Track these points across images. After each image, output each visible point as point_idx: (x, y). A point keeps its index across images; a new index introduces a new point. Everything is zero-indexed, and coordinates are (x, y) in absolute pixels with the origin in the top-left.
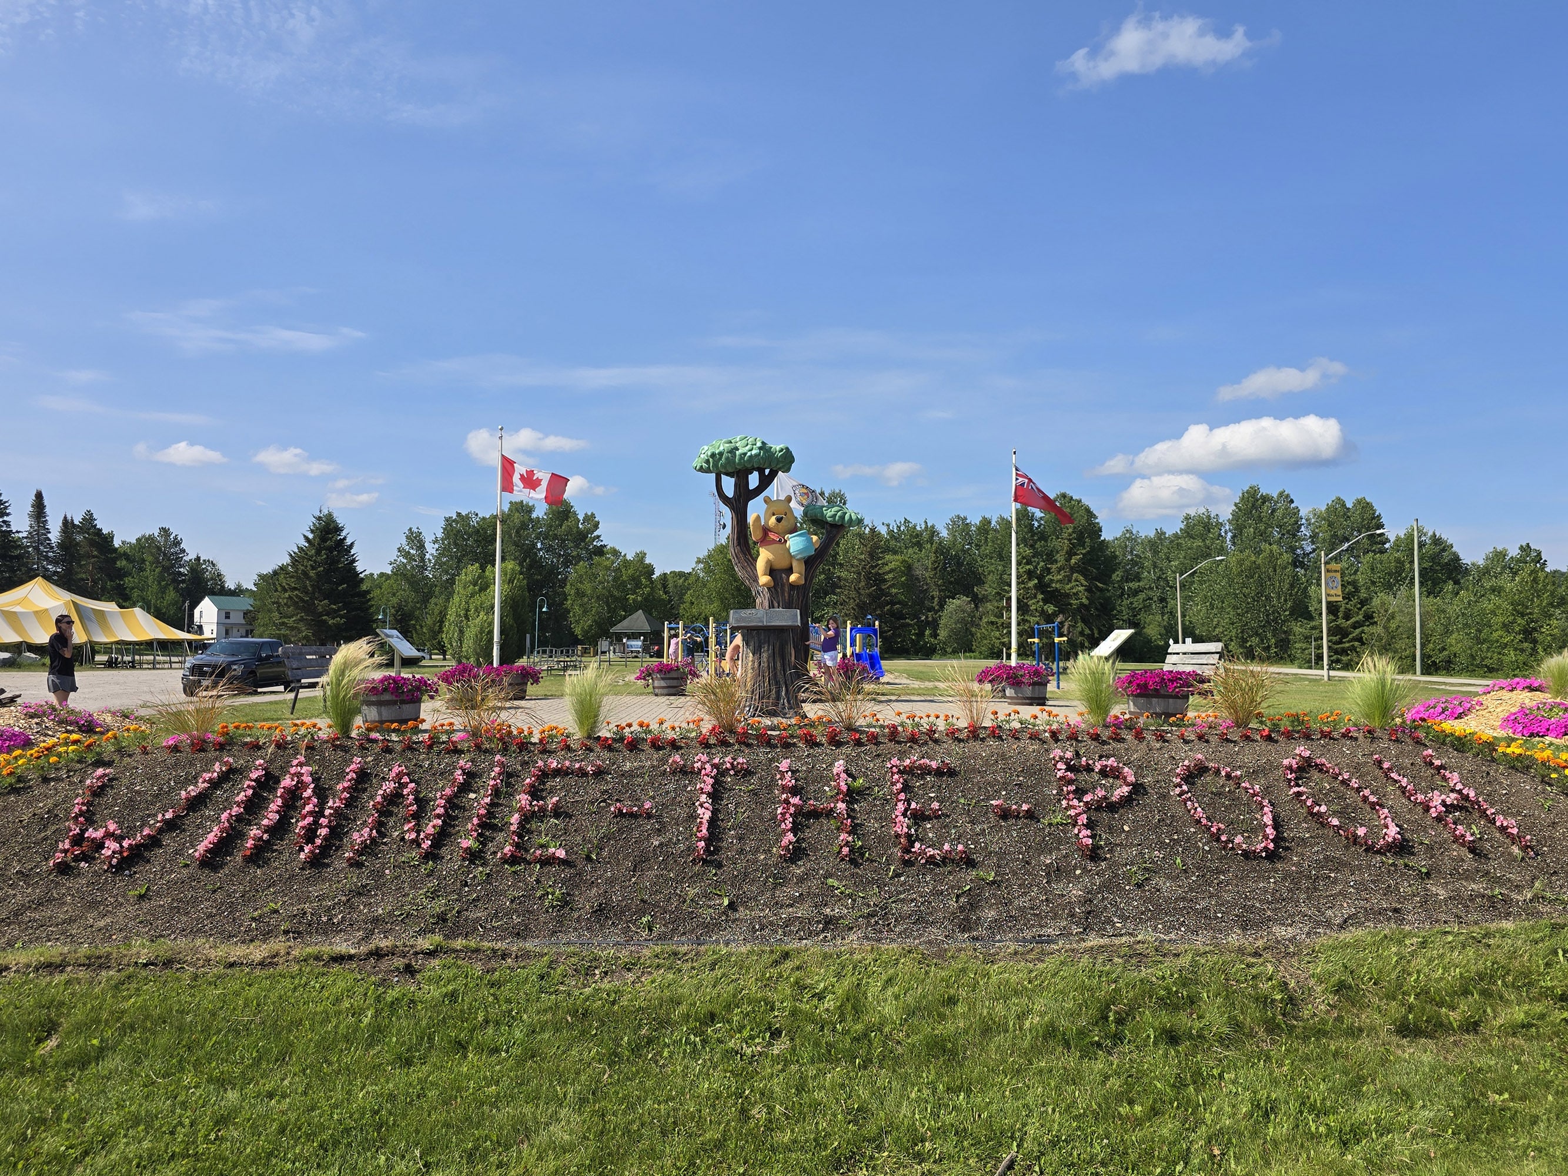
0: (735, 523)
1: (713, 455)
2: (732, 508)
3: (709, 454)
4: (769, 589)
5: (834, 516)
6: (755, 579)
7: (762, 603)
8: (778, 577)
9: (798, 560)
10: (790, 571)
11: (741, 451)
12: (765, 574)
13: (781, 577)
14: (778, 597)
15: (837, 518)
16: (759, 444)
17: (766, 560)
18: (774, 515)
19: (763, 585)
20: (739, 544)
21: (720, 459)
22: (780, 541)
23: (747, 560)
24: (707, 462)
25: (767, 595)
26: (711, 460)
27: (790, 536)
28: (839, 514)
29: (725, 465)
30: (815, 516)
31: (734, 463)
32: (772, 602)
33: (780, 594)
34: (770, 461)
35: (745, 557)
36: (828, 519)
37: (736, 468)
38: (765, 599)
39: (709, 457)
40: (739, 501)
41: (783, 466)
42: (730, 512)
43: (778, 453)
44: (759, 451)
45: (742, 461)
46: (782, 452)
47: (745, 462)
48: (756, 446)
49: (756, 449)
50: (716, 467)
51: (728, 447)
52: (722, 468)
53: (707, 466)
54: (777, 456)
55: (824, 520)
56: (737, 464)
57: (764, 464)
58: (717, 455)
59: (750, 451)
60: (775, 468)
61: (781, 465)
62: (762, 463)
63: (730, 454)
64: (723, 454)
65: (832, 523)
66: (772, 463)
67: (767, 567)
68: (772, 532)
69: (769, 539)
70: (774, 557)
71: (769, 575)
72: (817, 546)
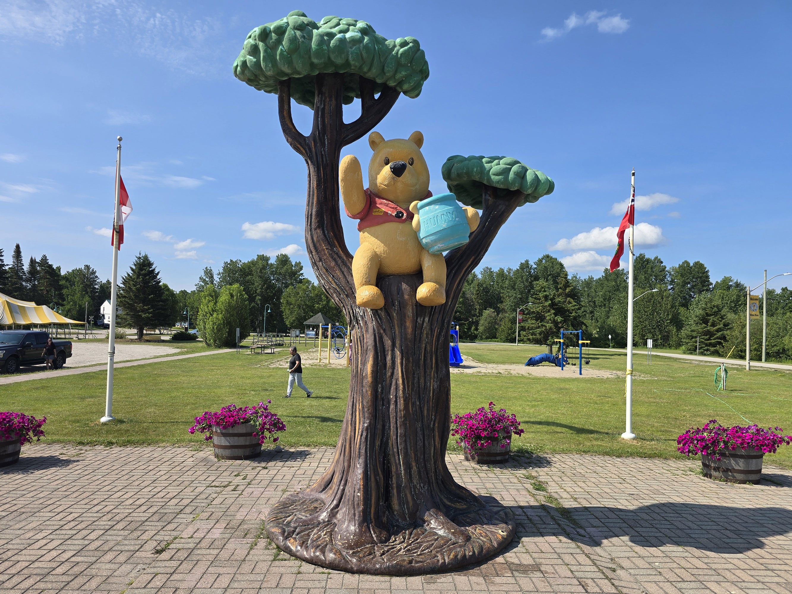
0: (314, 184)
1: (264, 35)
2: (309, 156)
3: (257, 31)
4: (375, 312)
5: (506, 172)
6: (351, 294)
7: (361, 339)
8: (394, 289)
10: (417, 277)
11: (324, 29)
12: (367, 283)
13: (399, 289)
14: (392, 327)
15: (511, 175)
16: (361, 24)
17: (369, 254)
18: (387, 164)
19: (365, 304)
20: (321, 225)
21: (279, 42)
22: (399, 216)
23: (334, 256)
24: (254, 50)
25: (372, 325)
26: (261, 45)
27: (420, 204)
28: (515, 168)
29: (290, 63)
30: (468, 174)
31: (310, 58)
32: (381, 338)
33: (396, 322)
34: (382, 60)
35: (332, 250)
36: (493, 177)
37: (312, 65)
38: (367, 331)
39: (258, 42)
40: (323, 144)
41: (408, 78)
42: (306, 165)
43: (398, 50)
44: (359, 34)
45: (325, 47)
46: (406, 48)
47: (329, 58)
48: (355, 25)
49: (353, 31)
50: (273, 66)
51: (294, 18)
52: (286, 69)
53: (255, 60)
54: (397, 53)
55: (485, 182)
56: (315, 61)
57: (370, 69)
58: (273, 34)
59: (341, 32)
60: (392, 84)
61: (404, 73)
62: (365, 69)
63: (298, 33)
64: (284, 32)
65: (502, 186)
66: (386, 69)
67: (370, 269)
68: (384, 199)
69: (377, 214)
70: (386, 249)
71: (376, 286)
72: (475, 227)
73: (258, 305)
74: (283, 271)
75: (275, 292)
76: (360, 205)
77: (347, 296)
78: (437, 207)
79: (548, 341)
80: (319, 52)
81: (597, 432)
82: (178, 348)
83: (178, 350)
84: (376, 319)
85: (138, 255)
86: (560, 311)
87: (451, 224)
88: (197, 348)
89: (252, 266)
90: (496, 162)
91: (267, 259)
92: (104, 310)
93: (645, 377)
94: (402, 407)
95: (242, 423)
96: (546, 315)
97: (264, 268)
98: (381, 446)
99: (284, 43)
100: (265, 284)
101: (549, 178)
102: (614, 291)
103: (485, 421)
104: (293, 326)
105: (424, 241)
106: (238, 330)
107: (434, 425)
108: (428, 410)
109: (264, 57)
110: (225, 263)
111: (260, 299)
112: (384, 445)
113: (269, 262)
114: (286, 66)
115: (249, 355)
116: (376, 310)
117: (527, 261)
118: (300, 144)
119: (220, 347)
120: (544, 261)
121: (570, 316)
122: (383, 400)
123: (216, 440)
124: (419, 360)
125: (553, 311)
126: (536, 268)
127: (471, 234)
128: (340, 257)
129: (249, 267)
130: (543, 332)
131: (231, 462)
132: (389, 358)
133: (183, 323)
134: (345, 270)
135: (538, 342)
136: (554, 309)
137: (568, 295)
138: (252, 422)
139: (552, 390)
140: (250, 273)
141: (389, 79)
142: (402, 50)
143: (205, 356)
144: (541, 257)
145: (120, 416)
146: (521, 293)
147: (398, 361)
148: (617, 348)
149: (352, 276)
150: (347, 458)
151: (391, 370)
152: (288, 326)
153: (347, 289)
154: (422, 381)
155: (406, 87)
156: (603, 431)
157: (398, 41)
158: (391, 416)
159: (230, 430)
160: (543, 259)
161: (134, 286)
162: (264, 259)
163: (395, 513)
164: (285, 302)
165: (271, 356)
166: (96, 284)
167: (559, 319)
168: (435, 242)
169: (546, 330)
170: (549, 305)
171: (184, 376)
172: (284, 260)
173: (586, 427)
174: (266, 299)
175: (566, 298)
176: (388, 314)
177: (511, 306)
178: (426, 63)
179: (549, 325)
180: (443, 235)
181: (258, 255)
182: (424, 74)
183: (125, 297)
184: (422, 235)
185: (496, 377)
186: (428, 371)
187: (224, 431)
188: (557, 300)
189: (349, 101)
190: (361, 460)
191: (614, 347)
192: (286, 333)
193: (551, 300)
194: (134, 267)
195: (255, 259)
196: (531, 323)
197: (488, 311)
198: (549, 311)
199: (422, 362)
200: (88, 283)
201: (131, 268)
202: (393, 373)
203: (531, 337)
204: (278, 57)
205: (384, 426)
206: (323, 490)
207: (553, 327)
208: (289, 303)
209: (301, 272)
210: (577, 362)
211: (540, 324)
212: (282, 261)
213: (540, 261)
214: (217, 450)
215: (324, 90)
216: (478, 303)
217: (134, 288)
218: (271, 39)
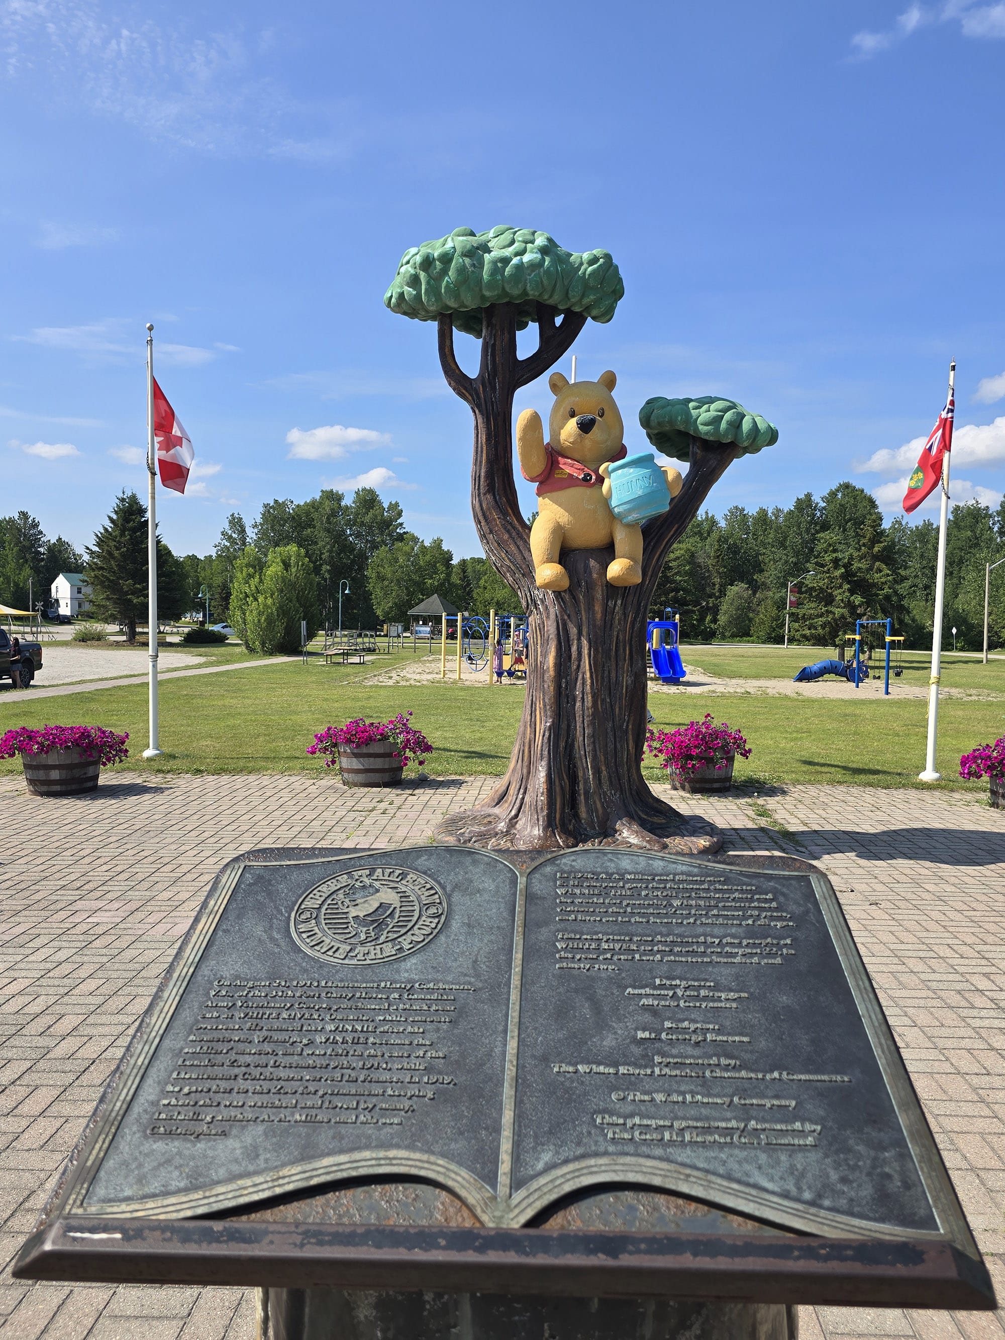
0: (483, 438)
1: (427, 263)
2: (477, 404)
3: (418, 259)
4: (558, 594)
5: (717, 420)
6: (528, 572)
7: (541, 627)
8: (580, 566)
9: (629, 526)
10: (608, 552)
11: (496, 254)
12: (549, 560)
13: (587, 567)
14: (578, 612)
15: (723, 425)
16: (540, 241)
17: (550, 526)
18: (573, 415)
19: (546, 586)
20: (491, 489)
21: (445, 272)
22: (586, 479)
23: (509, 528)
24: (414, 281)
25: (554, 610)
26: (423, 275)
27: (612, 465)
28: (728, 416)
29: (456, 295)
30: (671, 422)
31: (481, 290)
32: (565, 625)
33: (582, 607)
34: (566, 284)
35: (505, 519)
36: (700, 427)
37: (483, 297)
38: (548, 617)
39: (418, 271)
40: (493, 388)
41: (597, 302)
42: (472, 414)
43: (586, 270)
44: (539, 256)
45: (499, 277)
46: (595, 266)
47: (503, 289)
48: (532, 242)
49: (532, 252)
50: (436, 300)
51: (462, 241)
52: (452, 303)
53: (414, 292)
54: (584, 273)
55: (692, 433)
56: (487, 293)
57: (551, 297)
58: (437, 263)
59: (517, 254)
60: (577, 309)
61: (592, 297)
62: (546, 297)
63: (467, 261)
64: (451, 260)
65: (711, 438)
66: (571, 293)
67: (552, 543)
68: (568, 458)
69: (559, 476)
70: (571, 518)
71: (560, 563)
72: (676, 492)
73: (325, 580)
74: (367, 519)
75: (355, 557)
76: (539, 465)
77: (523, 575)
78: (632, 470)
79: (837, 640)
80: (492, 284)
81: (884, 772)
82: (200, 655)
83: (202, 660)
84: (559, 603)
85: (121, 495)
86: (859, 585)
87: (647, 491)
88: (232, 655)
89: (312, 510)
90: (705, 407)
91: (338, 498)
92: (57, 591)
93: (996, 697)
94: (590, 705)
95: (379, 740)
96: (835, 593)
97: (334, 514)
98: (566, 748)
99: (450, 273)
100: (336, 542)
101: (772, 425)
102: (970, 547)
103: (697, 736)
104: (389, 619)
105: (616, 510)
106: (304, 623)
107: (627, 726)
108: (620, 708)
109: (426, 290)
110: (266, 506)
111: (329, 571)
112: (570, 747)
113: (343, 504)
114: (453, 300)
115: (324, 666)
116: (559, 592)
117: (809, 496)
118: (466, 389)
119: (271, 653)
120: (840, 495)
121: (877, 595)
122: (568, 697)
123: (345, 762)
124: (610, 650)
125: (846, 586)
126: (824, 508)
127: (672, 499)
128: (514, 528)
129: (308, 514)
130: (829, 622)
131: (366, 789)
132: (574, 648)
133: (194, 614)
134: (520, 543)
135: (821, 641)
136: (849, 583)
137: (876, 558)
138: (391, 739)
139: (830, 717)
140: (310, 524)
141: (574, 304)
142: (590, 269)
143: (252, 667)
144: (834, 488)
145: (166, 750)
146: (797, 554)
147: (585, 651)
148: (968, 650)
149: (530, 551)
150: (526, 763)
151: (577, 663)
152: (381, 618)
153: (524, 566)
154: (613, 674)
155: (595, 312)
156: (896, 771)
157: (586, 256)
158: (577, 715)
159: (364, 750)
160: (837, 491)
161: (118, 549)
162: (333, 497)
163: (583, 821)
164: (374, 575)
165: (361, 668)
166: (40, 546)
167: (857, 599)
168: (629, 511)
169: (835, 620)
170: (842, 576)
171: (232, 698)
172: (368, 499)
173: (871, 766)
174: (339, 572)
175: (874, 563)
176: (574, 597)
177: (779, 578)
178: (621, 279)
179: (838, 612)
180: (638, 503)
181: (322, 491)
182: (618, 293)
183: (102, 568)
184: (614, 503)
185: (741, 698)
186: (620, 663)
187: (355, 751)
188: (856, 565)
189: (523, 326)
190: (544, 763)
191: (962, 649)
192: (377, 630)
193: (845, 566)
194: (115, 517)
195: (318, 498)
196: (810, 608)
197: (737, 588)
198: (841, 587)
199: (613, 653)
200: (27, 544)
201: (109, 517)
202: (579, 666)
203: (807, 632)
204: (443, 291)
205: (569, 726)
206: (497, 804)
207: (847, 614)
208: (381, 578)
209: (399, 521)
210: (883, 673)
211: (824, 609)
212: (365, 501)
213: (833, 494)
214: (346, 775)
215: (494, 322)
216: (719, 573)
217: (116, 553)
218: (435, 268)
